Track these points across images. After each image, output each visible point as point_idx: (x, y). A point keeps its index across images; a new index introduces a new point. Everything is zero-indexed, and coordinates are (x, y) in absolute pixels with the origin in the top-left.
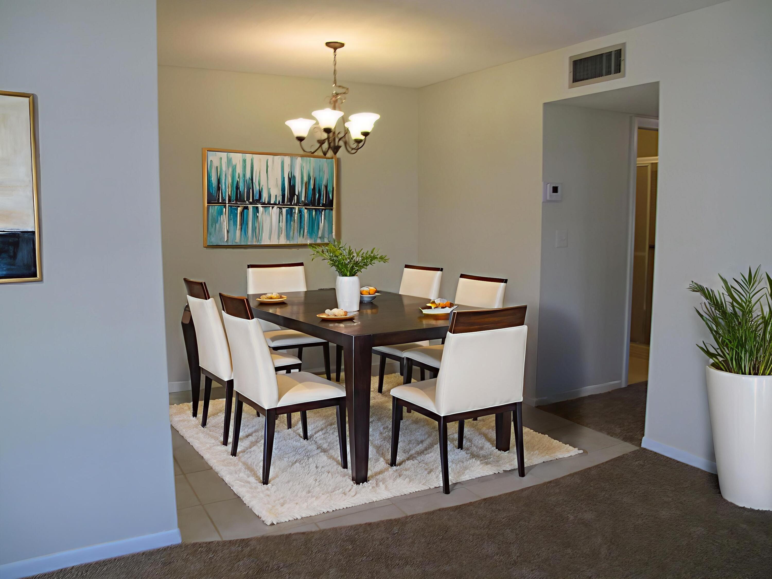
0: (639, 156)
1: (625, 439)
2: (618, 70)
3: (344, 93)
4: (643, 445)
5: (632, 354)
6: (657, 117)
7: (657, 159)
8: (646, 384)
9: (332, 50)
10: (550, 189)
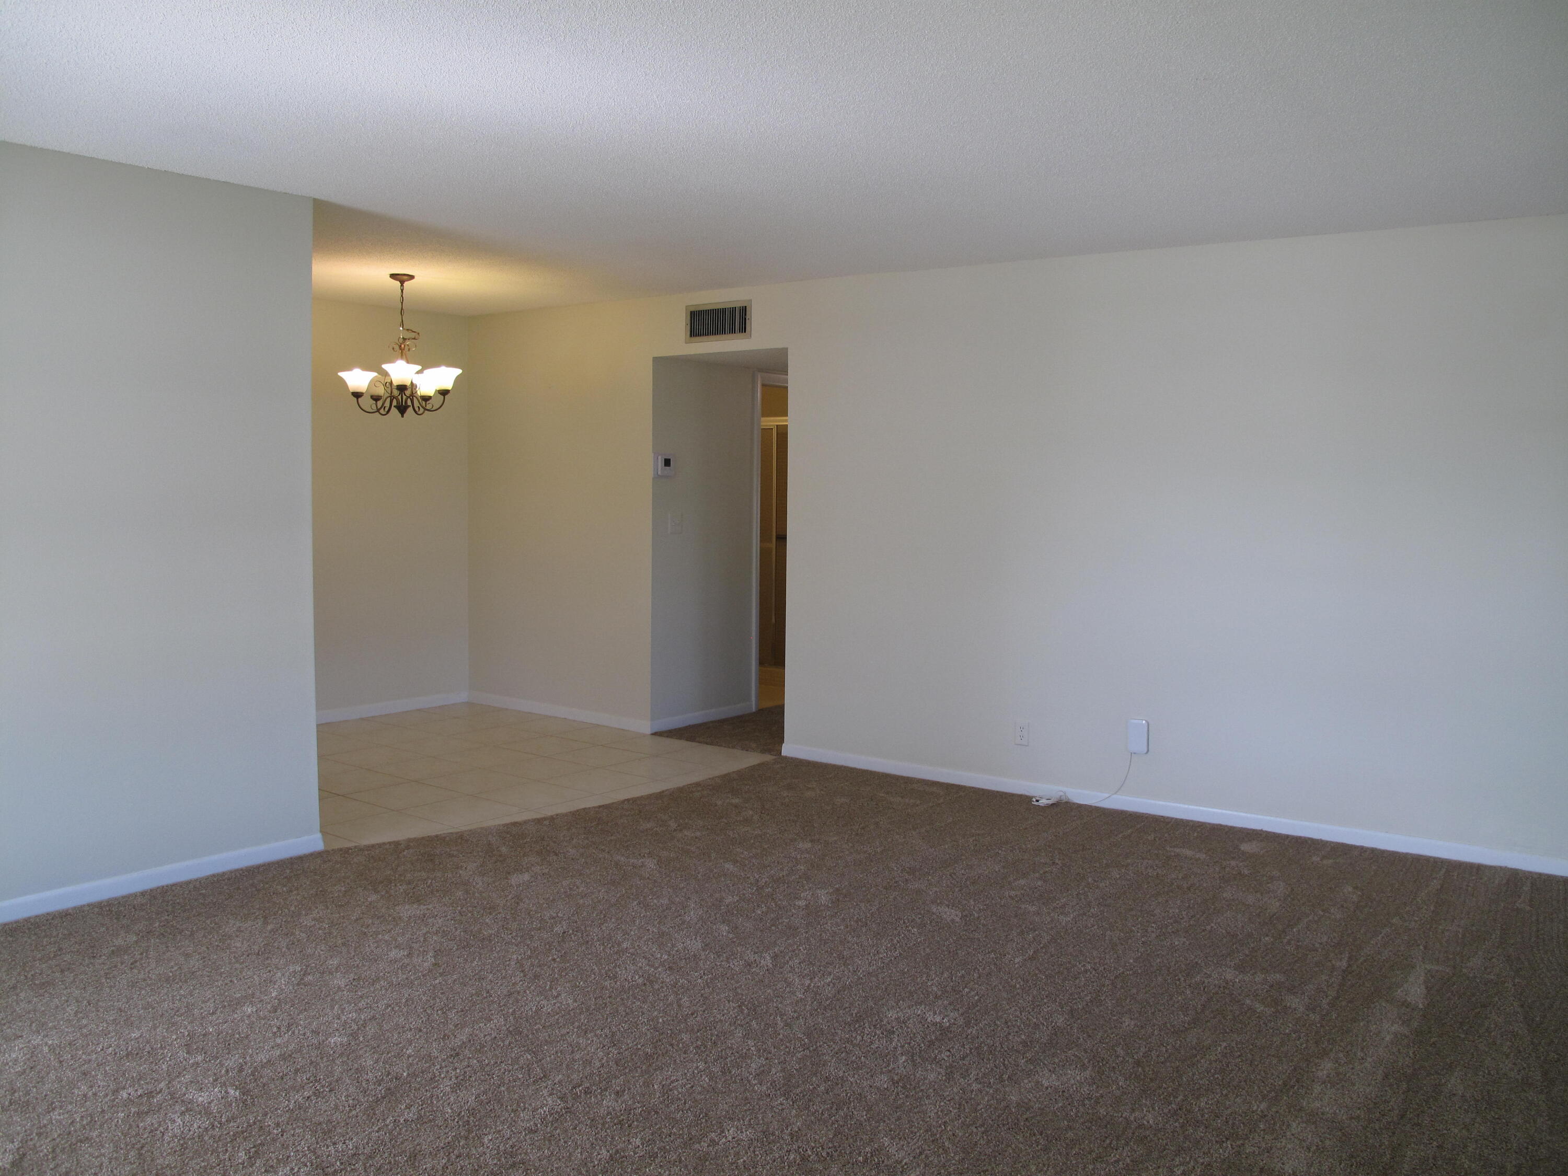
0: (764, 415)
1: (763, 751)
2: (743, 329)
3: (414, 339)
4: (784, 753)
5: (762, 681)
6: (786, 372)
7: (786, 421)
8: (782, 707)
9: (398, 283)
10: (661, 463)
